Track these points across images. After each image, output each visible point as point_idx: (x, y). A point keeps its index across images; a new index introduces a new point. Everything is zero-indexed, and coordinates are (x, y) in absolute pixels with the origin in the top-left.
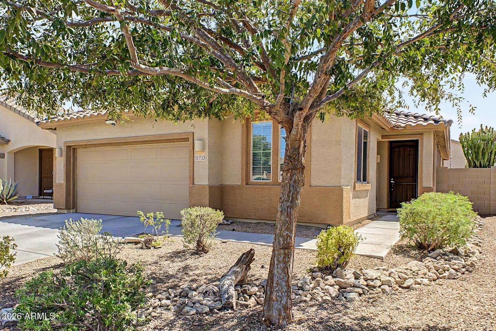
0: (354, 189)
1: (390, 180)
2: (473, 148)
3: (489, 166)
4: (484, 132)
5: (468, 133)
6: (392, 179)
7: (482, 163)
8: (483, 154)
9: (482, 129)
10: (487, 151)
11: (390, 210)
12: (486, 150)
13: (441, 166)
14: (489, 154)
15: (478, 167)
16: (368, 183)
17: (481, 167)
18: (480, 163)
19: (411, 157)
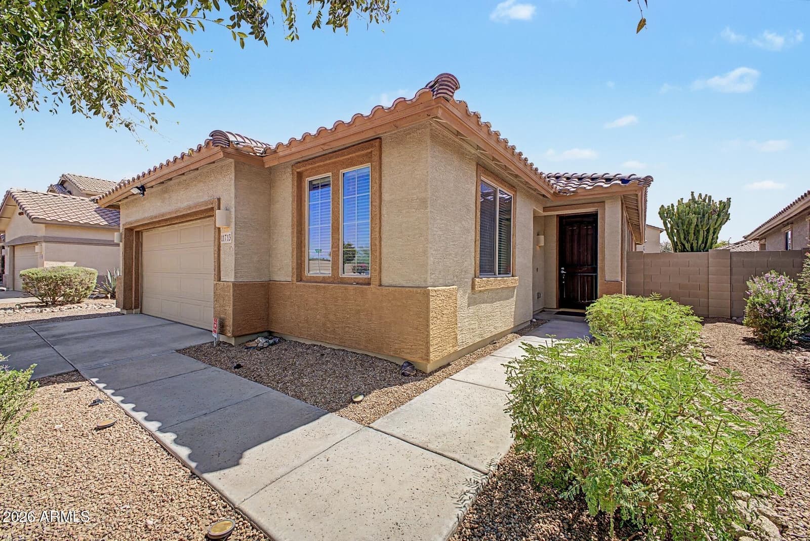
0: (473, 288)
1: (560, 270)
2: (680, 225)
3: (705, 249)
4: (696, 202)
5: (672, 205)
6: (563, 268)
7: (695, 245)
8: (696, 233)
9: (693, 199)
10: (702, 228)
11: (561, 310)
12: (700, 227)
13: (634, 250)
14: (706, 233)
15: (688, 251)
16: (513, 276)
17: (692, 250)
18: (692, 244)
19: (590, 238)
